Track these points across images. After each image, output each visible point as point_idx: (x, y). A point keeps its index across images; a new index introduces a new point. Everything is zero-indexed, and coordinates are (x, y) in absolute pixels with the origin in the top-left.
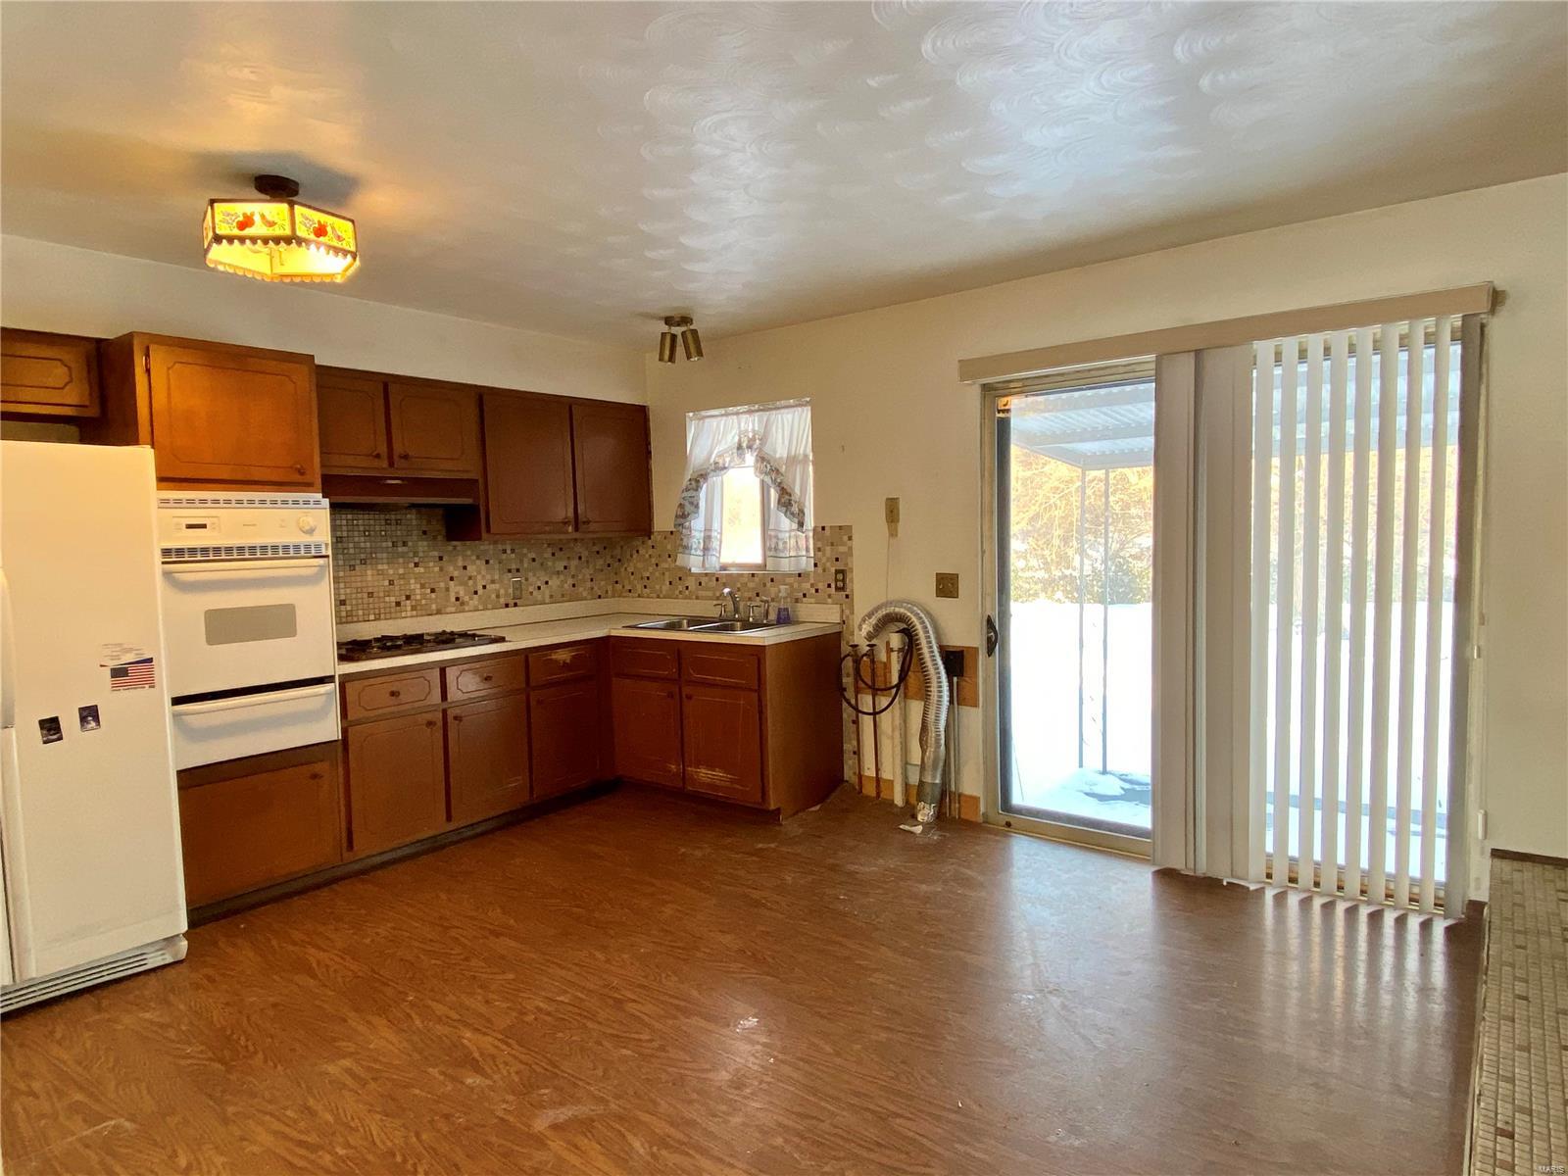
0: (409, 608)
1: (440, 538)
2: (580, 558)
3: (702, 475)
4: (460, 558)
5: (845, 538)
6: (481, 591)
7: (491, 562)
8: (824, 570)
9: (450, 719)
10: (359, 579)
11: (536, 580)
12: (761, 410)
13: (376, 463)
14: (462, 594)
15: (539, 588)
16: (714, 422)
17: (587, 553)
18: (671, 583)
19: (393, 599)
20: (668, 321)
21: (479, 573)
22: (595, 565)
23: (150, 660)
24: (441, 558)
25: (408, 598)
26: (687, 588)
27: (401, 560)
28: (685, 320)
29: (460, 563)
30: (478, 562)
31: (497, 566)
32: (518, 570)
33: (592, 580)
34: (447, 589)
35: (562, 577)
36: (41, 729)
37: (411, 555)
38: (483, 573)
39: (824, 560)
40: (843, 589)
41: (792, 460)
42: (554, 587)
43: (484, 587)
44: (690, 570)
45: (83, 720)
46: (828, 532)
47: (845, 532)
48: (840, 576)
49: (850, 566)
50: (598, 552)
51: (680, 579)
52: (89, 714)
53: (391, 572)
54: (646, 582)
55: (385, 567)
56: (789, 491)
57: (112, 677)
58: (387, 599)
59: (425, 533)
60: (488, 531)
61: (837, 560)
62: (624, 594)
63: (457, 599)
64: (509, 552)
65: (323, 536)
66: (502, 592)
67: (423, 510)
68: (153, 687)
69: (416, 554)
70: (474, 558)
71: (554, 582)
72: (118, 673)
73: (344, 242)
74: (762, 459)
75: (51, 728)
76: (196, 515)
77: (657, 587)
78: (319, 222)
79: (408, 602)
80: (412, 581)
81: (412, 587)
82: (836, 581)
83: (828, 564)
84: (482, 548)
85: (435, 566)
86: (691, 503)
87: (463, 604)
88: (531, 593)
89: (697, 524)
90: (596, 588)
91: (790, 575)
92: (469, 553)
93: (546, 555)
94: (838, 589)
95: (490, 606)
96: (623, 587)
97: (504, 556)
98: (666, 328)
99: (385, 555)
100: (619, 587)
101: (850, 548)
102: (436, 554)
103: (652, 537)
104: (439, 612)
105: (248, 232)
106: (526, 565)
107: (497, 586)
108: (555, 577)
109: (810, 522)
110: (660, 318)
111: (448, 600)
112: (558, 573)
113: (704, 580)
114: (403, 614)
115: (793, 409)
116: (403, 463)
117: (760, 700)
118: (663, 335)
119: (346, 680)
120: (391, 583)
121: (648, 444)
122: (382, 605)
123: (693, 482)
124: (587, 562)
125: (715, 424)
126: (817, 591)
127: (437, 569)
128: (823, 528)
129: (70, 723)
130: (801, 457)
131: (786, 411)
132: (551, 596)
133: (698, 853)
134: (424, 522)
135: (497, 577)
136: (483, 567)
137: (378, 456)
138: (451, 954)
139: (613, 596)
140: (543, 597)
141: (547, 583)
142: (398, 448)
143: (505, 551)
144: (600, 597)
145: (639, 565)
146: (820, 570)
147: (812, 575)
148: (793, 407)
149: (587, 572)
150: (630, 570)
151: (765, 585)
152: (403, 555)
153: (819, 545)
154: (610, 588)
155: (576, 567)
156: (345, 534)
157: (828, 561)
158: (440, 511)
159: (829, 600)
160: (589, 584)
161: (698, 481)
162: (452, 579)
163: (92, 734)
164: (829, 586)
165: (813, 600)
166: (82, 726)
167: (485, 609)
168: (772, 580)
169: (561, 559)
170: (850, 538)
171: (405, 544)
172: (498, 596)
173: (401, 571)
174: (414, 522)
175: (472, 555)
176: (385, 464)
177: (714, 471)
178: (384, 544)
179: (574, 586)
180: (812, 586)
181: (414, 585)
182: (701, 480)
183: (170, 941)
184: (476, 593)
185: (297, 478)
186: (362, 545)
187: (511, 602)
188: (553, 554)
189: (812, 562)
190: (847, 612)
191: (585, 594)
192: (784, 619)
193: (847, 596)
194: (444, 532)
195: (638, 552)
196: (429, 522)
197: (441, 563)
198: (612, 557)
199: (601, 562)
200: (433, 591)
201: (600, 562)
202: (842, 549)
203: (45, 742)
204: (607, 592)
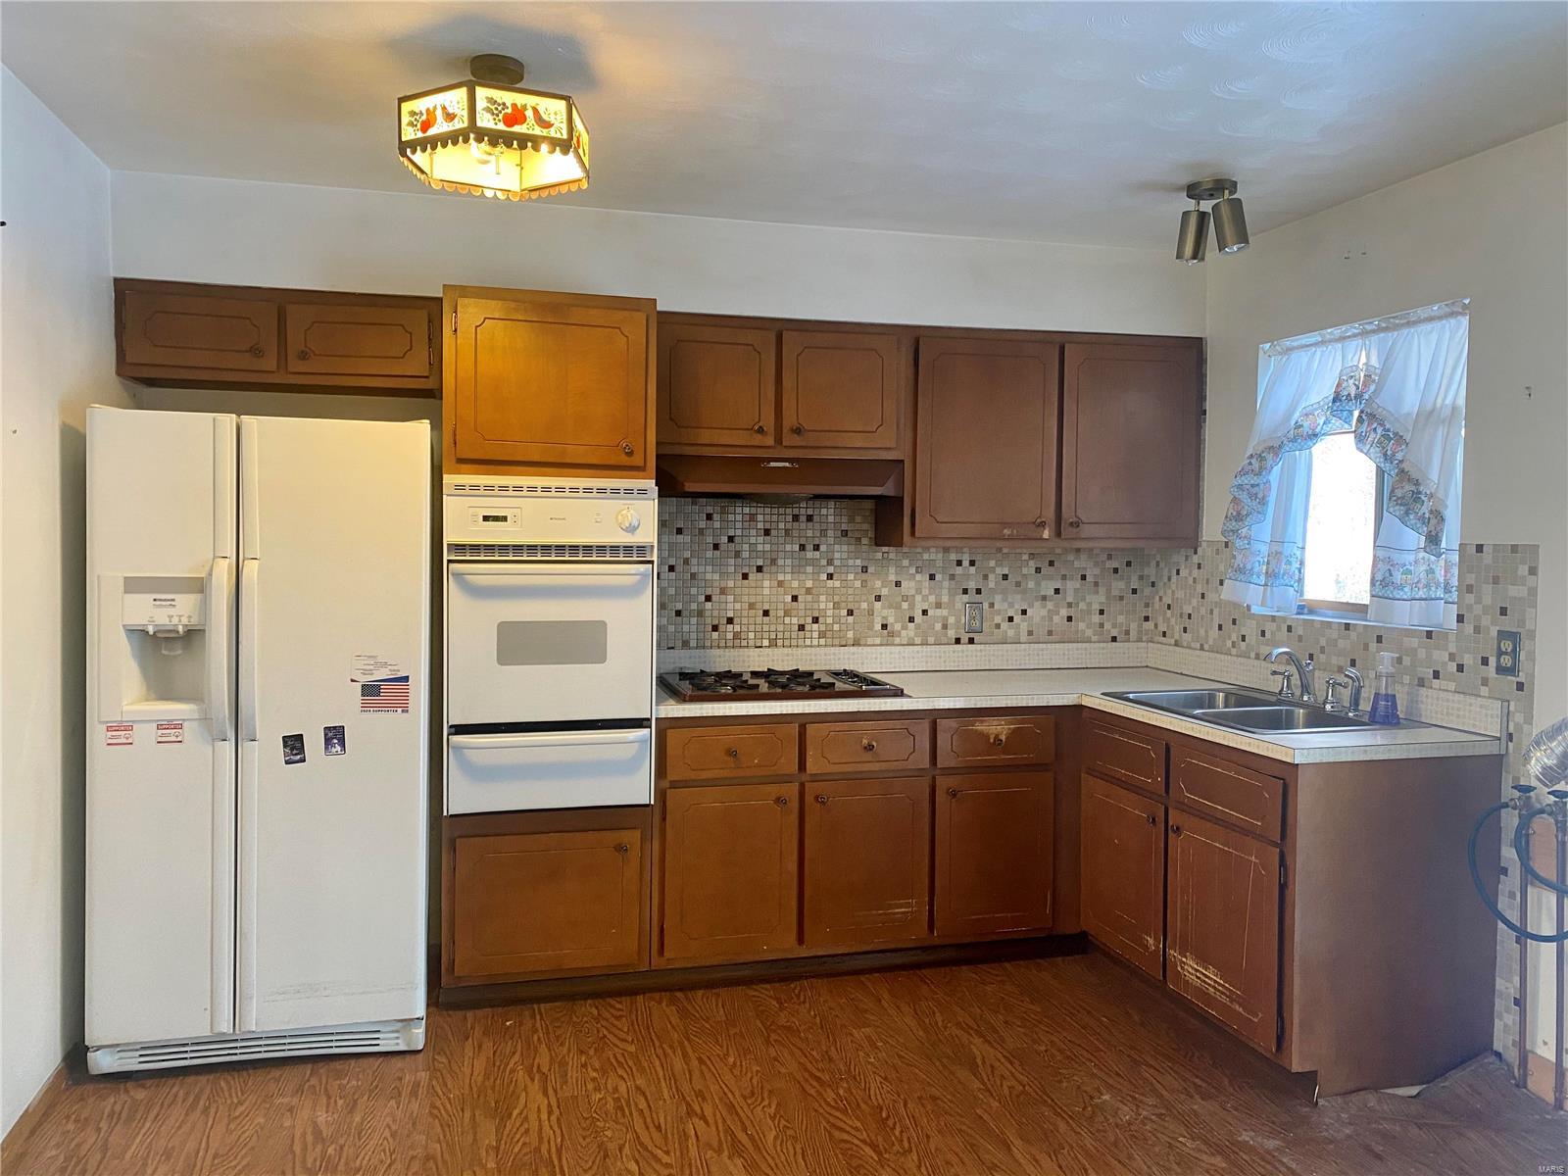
0: (815, 635)
1: (865, 541)
2: (1084, 577)
3: (1271, 448)
4: (892, 570)
5: (1523, 570)
6: (919, 618)
7: (938, 577)
8: (1477, 630)
9: (809, 799)
10: (753, 591)
11: (1004, 604)
12: (1386, 329)
13: (758, 440)
14: (891, 620)
15: (1011, 619)
16: (1303, 357)
17: (1097, 571)
18: (1220, 627)
19: (795, 620)
20: (1193, 191)
21: (919, 591)
22: (1109, 591)
23: (406, 679)
24: (865, 569)
25: (816, 620)
26: (1243, 638)
27: (809, 569)
28: (1221, 186)
29: (893, 578)
30: (918, 577)
31: (946, 584)
32: (979, 591)
33: (1102, 612)
34: (871, 612)
35: (1050, 605)
36: (285, 747)
37: (824, 562)
38: (925, 591)
39: (1478, 609)
40: (1512, 671)
41: (1427, 417)
42: (1037, 619)
43: (925, 612)
44: (1249, 607)
45: (328, 741)
46: (1487, 556)
47: (1521, 557)
48: (1507, 646)
49: (1529, 625)
50: (1116, 570)
51: (1234, 622)
52: (335, 736)
53: (795, 584)
54: (1187, 623)
55: (788, 577)
56: (1414, 475)
57: (363, 695)
58: (787, 620)
59: (845, 533)
60: (913, 533)
61: (1503, 611)
62: (1156, 639)
63: (884, 627)
64: (966, 563)
65: (648, 533)
66: (951, 620)
67: (846, 502)
68: (407, 711)
69: (830, 562)
70: (913, 570)
71: (1037, 612)
72: (370, 690)
73: (552, 129)
74: (1369, 417)
75: (294, 745)
76: (495, 505)
77: (1202, 632)
78: (514, 106)
79: (815, 626)
80: (823, 598)
81: (823, 606)
82: (1500, 653)
83: (1486, 621)
84: (926, 556)
85: (855, 579)
86: (1253, 496)
87: (892, 634)
88: (998, 626)
89: (1261, 532)
90: (1107, 626)
91: (1409, 633)
92: (906, 563)
93: (1025, 571)
94: (1500, 670)
95: (931, 640)
96: (1156, 625)
97: (959, 570)
98: (1190, 205)
99: (789, 562)
100: (1150, 625)
101: (1533, 592)
102: (858, 562)
103: (1199, 550)
104: (856, 643)
105: (431, 132)
106: (992, 585)
107: (944, 612)
108: (1037, 604)
109: (1451, 537)
110: (1179, 189)
111: (871, 627)
112: (1044, 598)
113: (1269, 628)
114: (808, 642)
115: (1438, 324)
116: (797, 440)
117: (1282, 863)
118: (1186, 214)
119: (666, 726)
120: (795, 598)
121: (1202, 398)
122: (781, 628)
123: (1253, 461)
124: (1096, 584)
125: (1305, 360)
126: (1460, 668)
127: (858, 584)
128: (1480, 548)
129: (314, 743)
130: (1447, 412)
131: (1428, 327)
132: (1030, 633)
133: (1126, 1114)
134: (845, 519)
135: (945, 599)
136: (926, 582)
137: (761, 430)
138: (658, 1160)
139: (1140, 640)
140: (1018, 634)
141: (1024, 612)
142: (789, 421)
143: (959, 563)
144: (1114, 639)
145: (1180, 594)
146: (1469, 628)
147: (1452, 638)
148: (1440, 318)
149: (1097, 600)
150: (1167, 600)
151: (1366, 647)
152: (813, 562)
153: (1471, 579)
154: (1133, 627)
155: (1076, 590)
156: (739, 533)
157: (1485, 612)
158: (869, 505)
159: (1484, 691)
160: (1096, 618)
161: (1261, 458)
162: (878, 598)
163: (337, 760)
164: (1485, 661)
165: (1452, 686)
166: (326, 748)
167: (925, 643)
168: (1379, 639)
169: (1050, 578)
170: (1533, 571)
171: (817, 548)
172: (945, 627)
173: (809, 584)
174: (831, 519)
175: (910, 565)
176: (770, 441)
177: (1294, 440)
178: (788, 547)
179: (1070, 619)
180: (1452, 657)
181: (824, 603)
182: (1270, 457)
183: (408, 1022)
184: (912, 619)
185: (624, 460)
186: (760, 547)
187: (965, 638)
188: (1038, 570)
189: (1454, 610)
190: (1519, 718)
191: (1089, 633)
192: (1385, 716)
193: (1520, 686)
194: (871, 534)
195: (1178, 573)
196: (851, 520)
197: (865, 576)
198: (1141, 578)
199: (1122, 585)
200: (850, 613)
201: (1118, 586)
202: (1514, 591)
203: (287, 763)
204: (1127, 633)
